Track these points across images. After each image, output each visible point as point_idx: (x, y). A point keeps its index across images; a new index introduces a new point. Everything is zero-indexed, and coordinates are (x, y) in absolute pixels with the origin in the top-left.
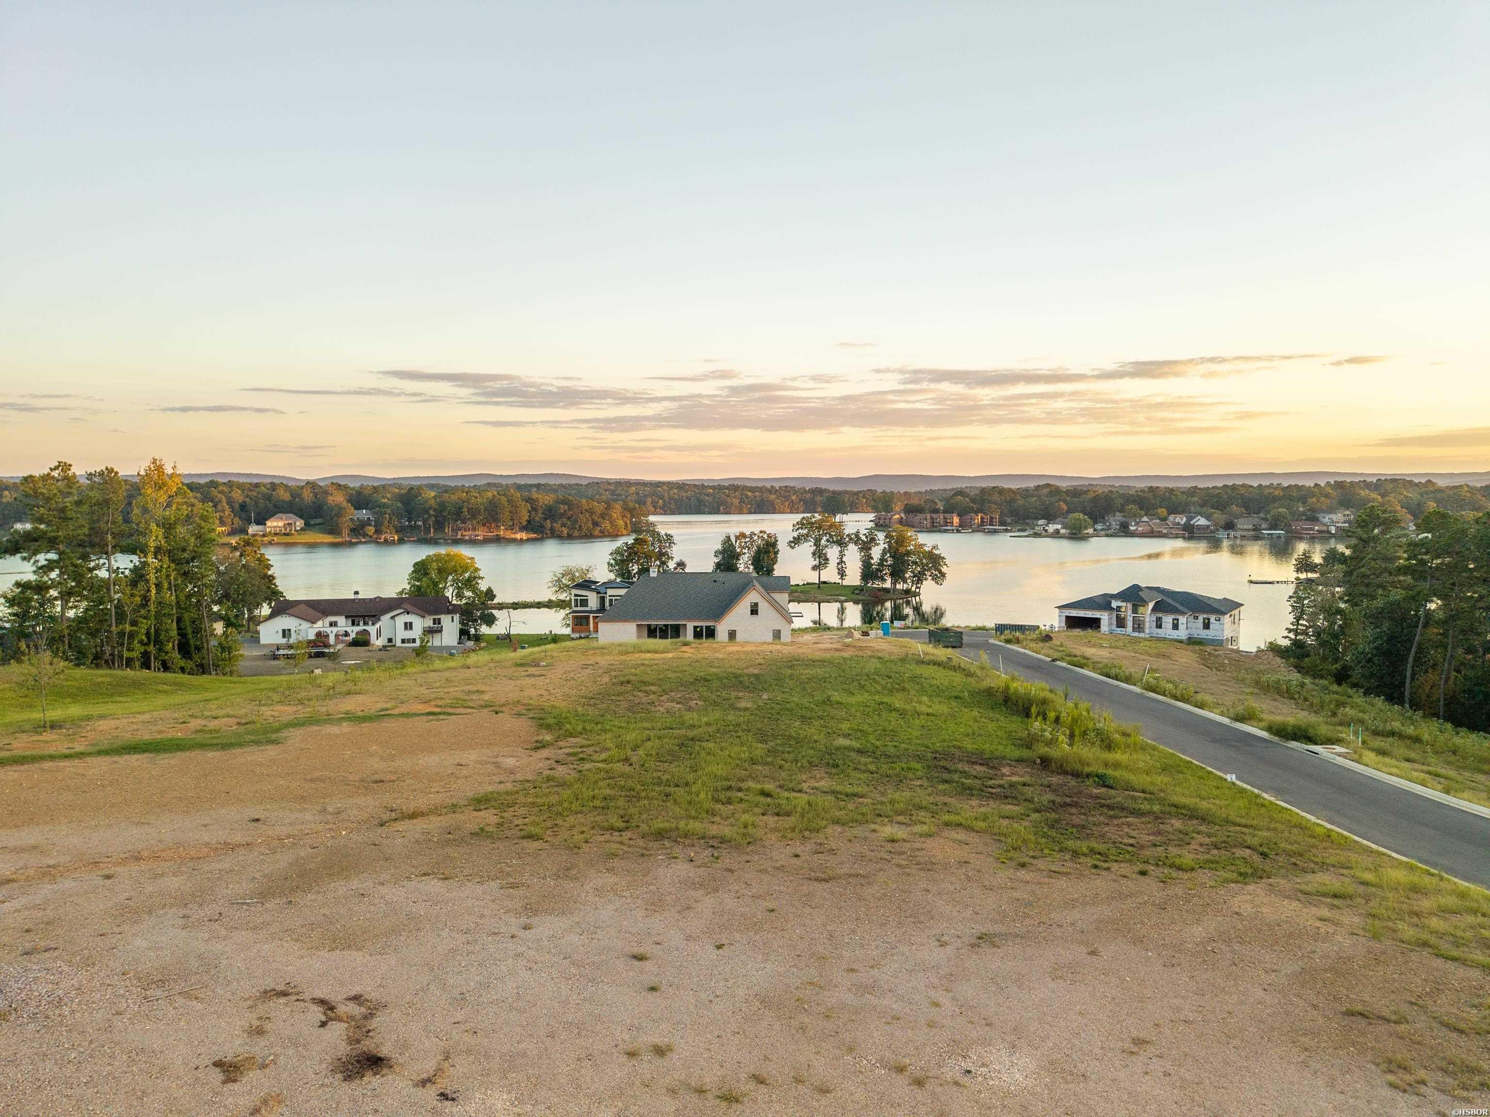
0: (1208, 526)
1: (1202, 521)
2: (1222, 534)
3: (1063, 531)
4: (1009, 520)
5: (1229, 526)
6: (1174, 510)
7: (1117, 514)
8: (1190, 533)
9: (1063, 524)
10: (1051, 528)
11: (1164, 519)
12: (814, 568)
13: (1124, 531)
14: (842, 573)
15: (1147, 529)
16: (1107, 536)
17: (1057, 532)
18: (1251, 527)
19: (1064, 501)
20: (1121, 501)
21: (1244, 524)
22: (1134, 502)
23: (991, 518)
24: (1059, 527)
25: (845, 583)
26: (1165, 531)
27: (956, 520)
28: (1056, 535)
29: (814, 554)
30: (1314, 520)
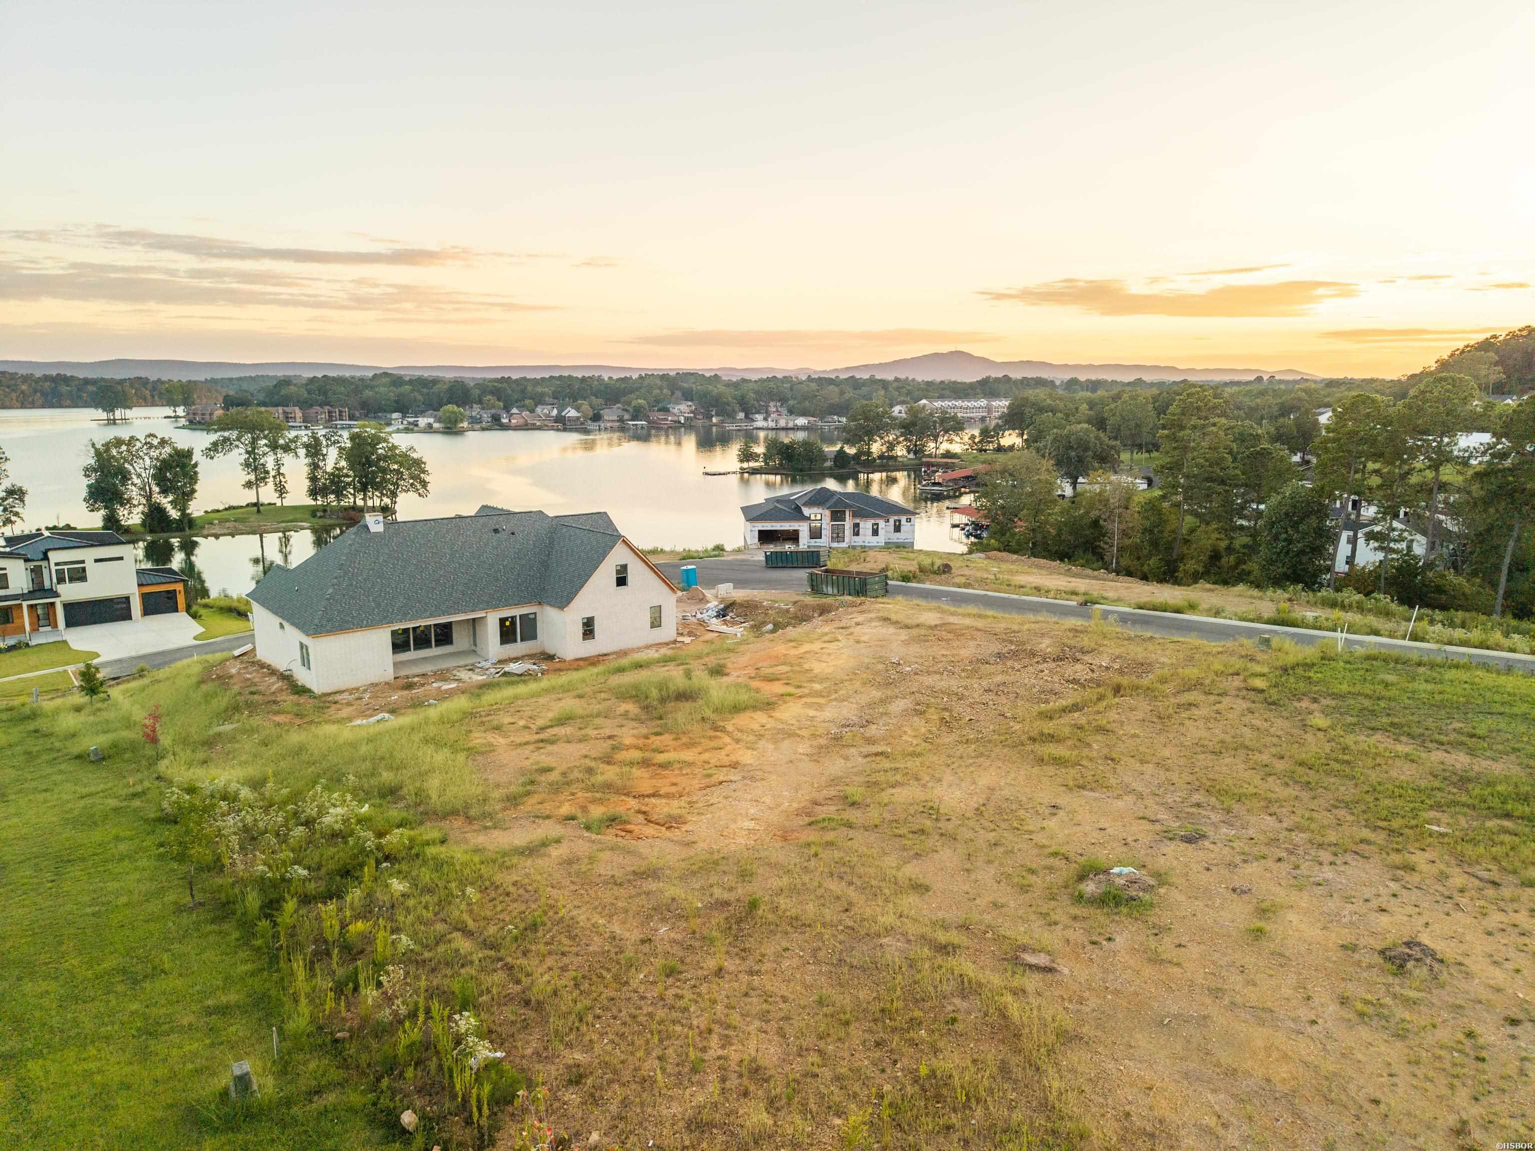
0: (578, 418)
1: (572, 413)
2: (591, 425)
3: (436, 425)
4: (357, 414)
5: (597, 418)
6: (539, 400)
7: (475, 406)
8: (562, 424)
9: (435, 417)
10: (423, 422)
11: (532, 411)
12: (249, 485)
13: (497, 424)
14: (281, 490)
15: (521, 421)
16: (483, 429)
17: (430, 426)
18: (615, 418)
19: (420, 392)
20: (477, 392)
21: (610, 415)
22: (492, 393)
23: (340, 412)
24: (431, 420)
25: (286, 503)
26: (538, 423)
27: (299, 414)
28: (429, 429)
29: (247, 465)
30: (666, 410)
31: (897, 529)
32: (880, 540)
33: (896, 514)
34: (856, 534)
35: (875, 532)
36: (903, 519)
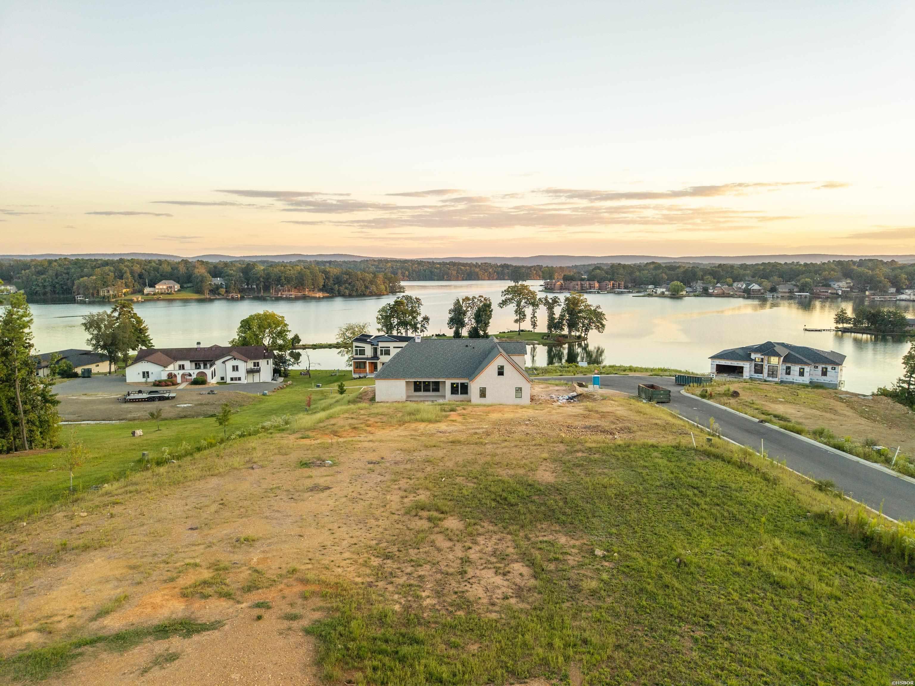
0: (759, 290)
1: (756, 287)
2: (769, 295)
3: (666, 293)
4: (630, 285)
5: (773, 290)
6: (737, 279)
7: (699, 281)
8: (748, 294)
9: (666, 288)
10: (659, 291)
11: (730, 285)
12: (516, 321)
13: (705, 293)
14: (534, 325)
15: (720, 291)
16: (695, 296)
17: (663, 293)
18: (787, 290)
19: (665, 273)
20: (701, 273)
21: (783, 289)
22: (710, 274)
23: (619, 284)
24: (664, 290)
25: (536, 331)
26: (732, 293)
27: (597, 285)
28: (662, 295)
29: (516, 312)
30: (828, 286)
31: (824, 373)
32: (806, 379)
33: (824, 363)
34: (788, 373)
35: (802, 374)
36: (829, 368)
